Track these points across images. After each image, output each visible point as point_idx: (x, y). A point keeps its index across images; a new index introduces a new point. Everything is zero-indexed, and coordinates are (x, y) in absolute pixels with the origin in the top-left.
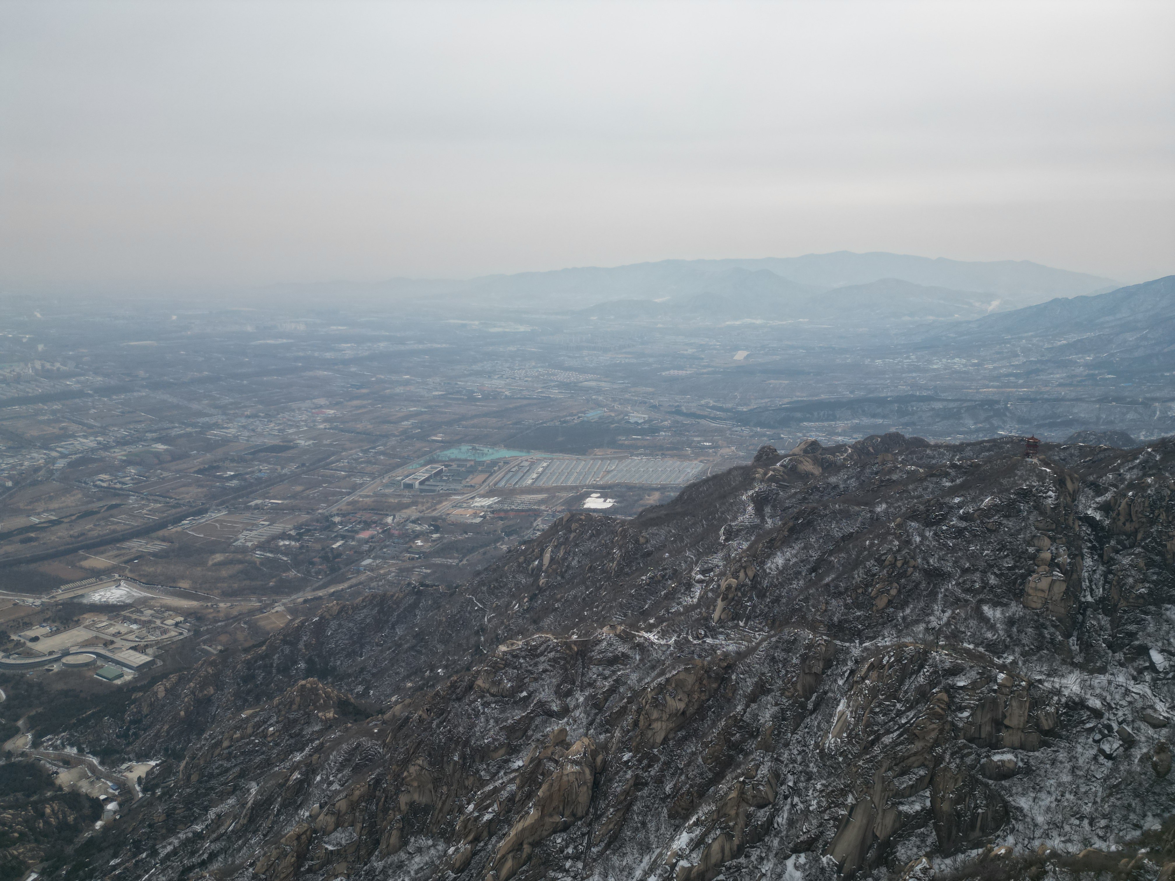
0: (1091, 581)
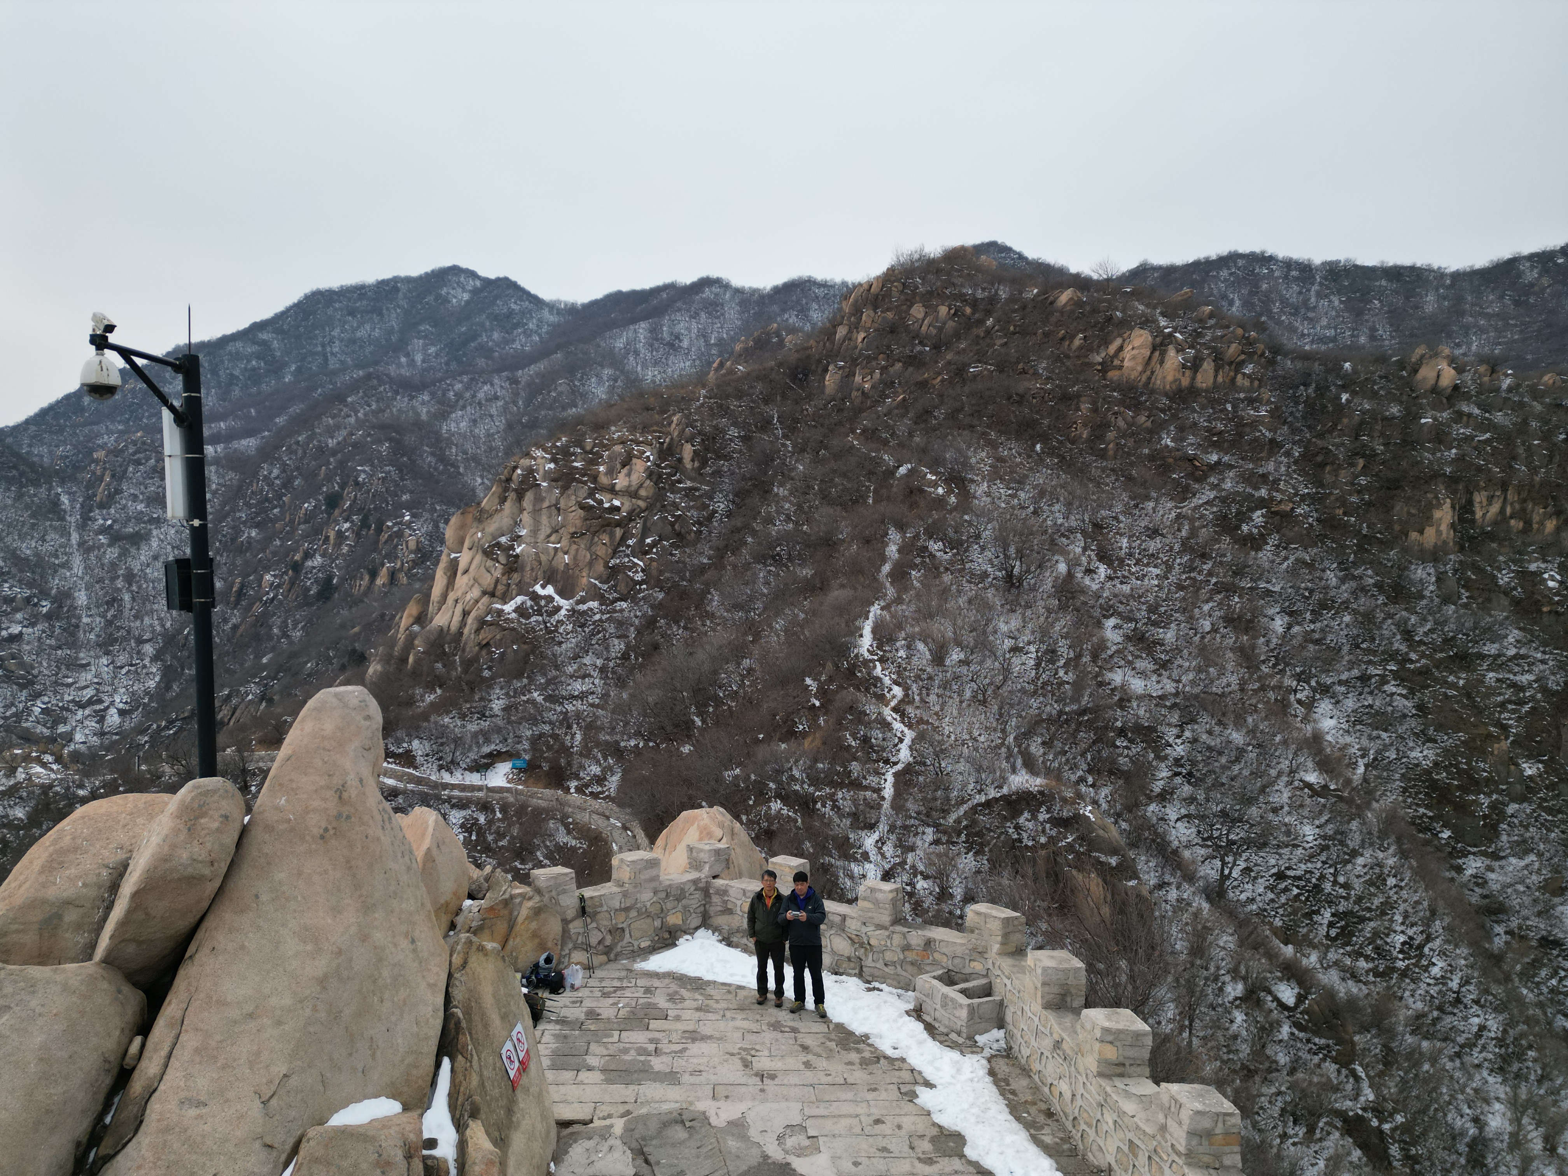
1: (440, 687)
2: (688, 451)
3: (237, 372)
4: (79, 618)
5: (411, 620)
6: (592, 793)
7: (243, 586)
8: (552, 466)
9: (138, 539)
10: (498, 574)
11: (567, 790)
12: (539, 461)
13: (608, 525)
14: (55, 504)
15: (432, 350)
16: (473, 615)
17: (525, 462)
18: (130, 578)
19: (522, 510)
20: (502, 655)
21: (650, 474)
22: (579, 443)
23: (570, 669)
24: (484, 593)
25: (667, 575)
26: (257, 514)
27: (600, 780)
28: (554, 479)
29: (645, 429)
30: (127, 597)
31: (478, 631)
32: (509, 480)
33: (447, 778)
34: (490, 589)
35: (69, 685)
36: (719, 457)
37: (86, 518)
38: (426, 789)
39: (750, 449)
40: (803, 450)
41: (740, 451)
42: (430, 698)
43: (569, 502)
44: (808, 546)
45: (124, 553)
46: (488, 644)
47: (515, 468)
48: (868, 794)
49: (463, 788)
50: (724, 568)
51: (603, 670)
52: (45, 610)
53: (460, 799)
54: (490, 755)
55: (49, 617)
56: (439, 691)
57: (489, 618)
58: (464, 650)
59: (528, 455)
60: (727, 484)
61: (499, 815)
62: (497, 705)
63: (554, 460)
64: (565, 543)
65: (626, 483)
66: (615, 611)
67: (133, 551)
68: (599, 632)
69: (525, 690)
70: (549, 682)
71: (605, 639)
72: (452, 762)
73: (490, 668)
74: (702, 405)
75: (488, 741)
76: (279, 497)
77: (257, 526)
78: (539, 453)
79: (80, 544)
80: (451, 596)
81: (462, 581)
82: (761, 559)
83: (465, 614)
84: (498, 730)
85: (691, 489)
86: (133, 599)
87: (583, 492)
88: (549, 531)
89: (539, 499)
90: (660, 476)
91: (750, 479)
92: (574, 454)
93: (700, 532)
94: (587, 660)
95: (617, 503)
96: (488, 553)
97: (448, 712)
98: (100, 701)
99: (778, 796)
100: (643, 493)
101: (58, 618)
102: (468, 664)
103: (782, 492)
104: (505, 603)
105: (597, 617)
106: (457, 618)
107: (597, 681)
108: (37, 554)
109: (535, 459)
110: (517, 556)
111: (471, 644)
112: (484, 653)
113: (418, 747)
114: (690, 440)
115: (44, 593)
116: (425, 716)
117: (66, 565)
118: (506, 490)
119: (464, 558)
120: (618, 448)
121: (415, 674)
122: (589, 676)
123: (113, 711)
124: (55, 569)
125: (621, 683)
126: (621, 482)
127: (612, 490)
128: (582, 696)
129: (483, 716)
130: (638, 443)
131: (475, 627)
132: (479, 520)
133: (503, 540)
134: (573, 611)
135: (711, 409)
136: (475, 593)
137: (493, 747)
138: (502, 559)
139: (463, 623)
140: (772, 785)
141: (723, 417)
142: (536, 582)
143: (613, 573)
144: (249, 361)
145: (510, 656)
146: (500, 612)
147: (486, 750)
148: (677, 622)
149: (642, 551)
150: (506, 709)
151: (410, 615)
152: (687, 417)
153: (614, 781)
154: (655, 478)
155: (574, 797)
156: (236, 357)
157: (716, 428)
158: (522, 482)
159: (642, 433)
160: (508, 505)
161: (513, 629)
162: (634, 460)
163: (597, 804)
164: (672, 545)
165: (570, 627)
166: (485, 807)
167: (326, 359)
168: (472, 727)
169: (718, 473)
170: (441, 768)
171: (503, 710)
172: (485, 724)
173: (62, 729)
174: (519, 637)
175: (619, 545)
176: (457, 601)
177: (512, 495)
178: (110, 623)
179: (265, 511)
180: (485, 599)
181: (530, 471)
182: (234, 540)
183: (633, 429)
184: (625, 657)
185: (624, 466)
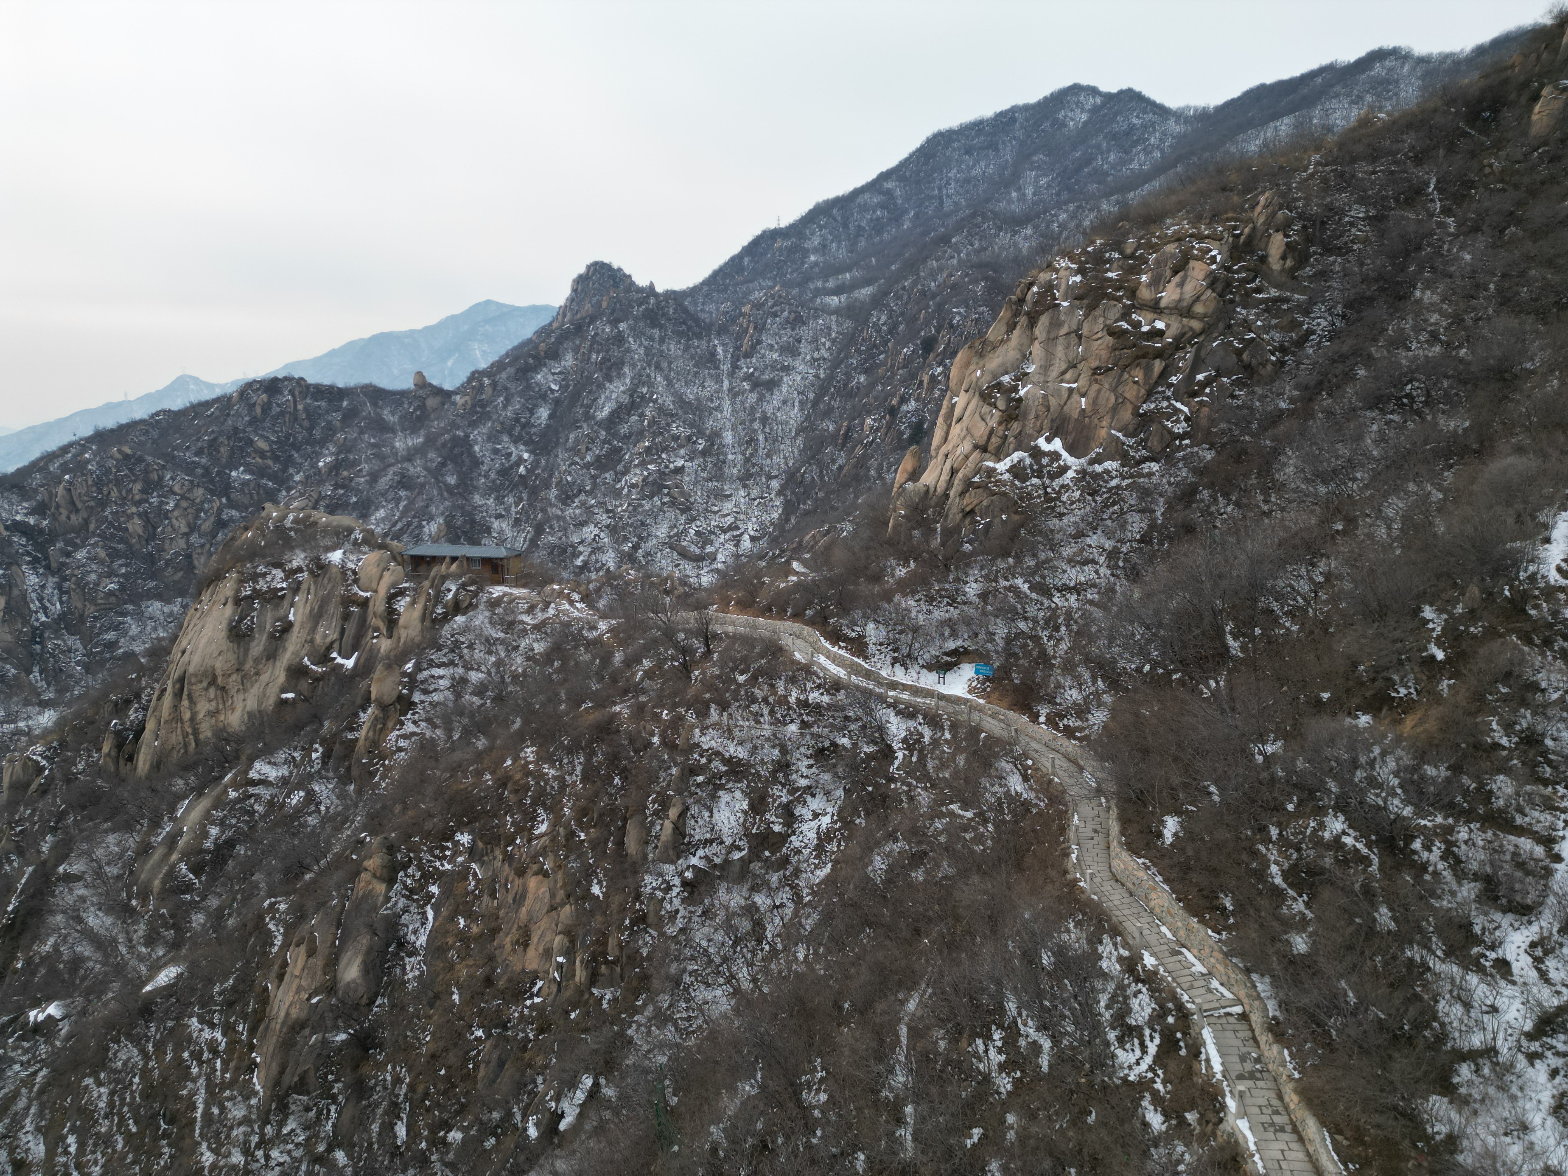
0: (41, 599)
1: (915, 560)
2: (1277, 244)
3: (864, 224)
4: (726, 455)
5: (906, 476)
6: (1067, 728)
7: (849, 429)
8: (1078, 279)
9: (772, 385)
10: (993, 423)
11: (1034, 718)
12: (1062, 273)
13: (1144, 356)
14: (713, 354)
15: (1043, 181)
16: (960, 475)
17: (1044, 277)
18: (764, 420)
19: (1033, 339)
20: (988, 526)
21: (1213, 281)
22: (1117, 246)
23: (1067, 551)
24: (976, 447)
25: (1223, 425)
26: (866, 360)
27: (1082, 711)
28: (1078, 296)
29: (1215, 217)
30: (761, 438)
31: (962, 494)
32: (1022, 301)
33: (900, 675)
34: (982, 442)
35: (715, 513)
36: (1328, 250)
37: (735, 367)
38: (871, 686)
39: (1382, 235)
40: (1476, 229)
41: (1365, 241)
42: (901, 572)
43: (1095, 327)
44: (1465, 383)
45: (761, 399)
46: (972, 511)
47: (1031, 284)
48: (1526, 844)
49: (916, 691)
50: (1311, 415)
51: (1113, 555)
52: (701, 447)
53: (908, 705)
54: (954, 653)
55: (704, 453)
56: (912, 565)
57: (976, 479)
58: (947, 516)
59: (1050, 266)
60: (1335, 291)
61: (948, 736)
62: (972, 589)
63: (1081, 271)
64: (1083, 381)
65: (1176, 296)
66: (1140, 475)
67: (768, 396)
68: (1114, 503)
69: (1010, 573)
70: (1039, 566)
71: (1122, 513)
72: (909, 656)
73: (970, 542)
74: (1312, 176)
75: (954, 634)
76: (885, 343)
77: (866, 371)
78: (1064, 263)
79: (730, 390)
80: (943, 450)
81: (956, 430)
82: (1377, 402)
83: (953, 472)
84: (968, 621)
85: (1275, 300)
86: (766, 439)
87: (1116, 310)
88: (1064, 366)
89: (1056, 324)
90: (1228, 284)
91: (1376, 280)
92: (1109, 261)
93: (1281, 363)
94: (1093, 540)
95: (1160, 325)
96: (986, 397)
97: (914, 593)
98: (738, 528)
99: (1341, 807)
100: (1199, 309)
101: (710, 455)
102: (948, 533)
103: (1426, 296)
104: (999, 460)
105: (1113, 483)
106: (945, 477)
107: (1103, 570)
108: (698, 399)
109: (1057, 271)
110: (1020, 400)
111: (954, 510)
112: (967, 521)
113: (873, 632)
114: (1284, 228)
115: (701, 433)
116: (888, 596)
117: (719, 409)
118: (1016, 314)
119: (960, 401)
120: (1171, 248)
121: (890, 543)
122: (1094, 562)
123: (746, 537)
124: (711, 411)
125: (1134, 574)
126: (1169, 295)
127: (1155, 308)
128: (1078, 589)
129: (953, 602)
130: (1201, 238)
131: (960, 488)
132: (981, 355)
133: (1006, 379)
134: (1083, 473)
135: (1325, 180)
136: (966, 447)
137: (959, 643)
138: (1001, 404)
139: (950, 484)
140: (1332, 786)
141: (1342, 190)
142: (1039, 433)
143: (1145, 421)
144: (874, 211)
145: (997, 528)
146: (991, 472)
147: (951, 645)
148: (1226, 495)
149: (1189, 392)
150: (983, 596)
151: (904, 470)
152: (1283, 195)
153: (1098, 717)
154: (1219, 286)
155: (1043, 729)
156: (864, 208)
157: (1330, 208)
158: (1036, 303)
159: (1209, 225)
160: (1016, 333)
161: (1004, 494)
162: (1192, 263)
163: (1071, 746)
164: (1234, 383)
165: (1077, 494)
166: (933, 721)
167: (941, 203)
168: (939, 614)
169: (1323, 275)
170: (895, 661)
171: (979, 596)
172: (954, 613)
173: (709, 549)
174: (1011, 506)
175: (1157, 384)
176: (947, 456)
177: (1023, 320)
178: (747, 460)
179: (872, 357)
180: (976, 455)
181: (1049, 287)
182: (846, 385)
183: (1196, 220)
184: (1145, 539)
185: (1175, 272)
